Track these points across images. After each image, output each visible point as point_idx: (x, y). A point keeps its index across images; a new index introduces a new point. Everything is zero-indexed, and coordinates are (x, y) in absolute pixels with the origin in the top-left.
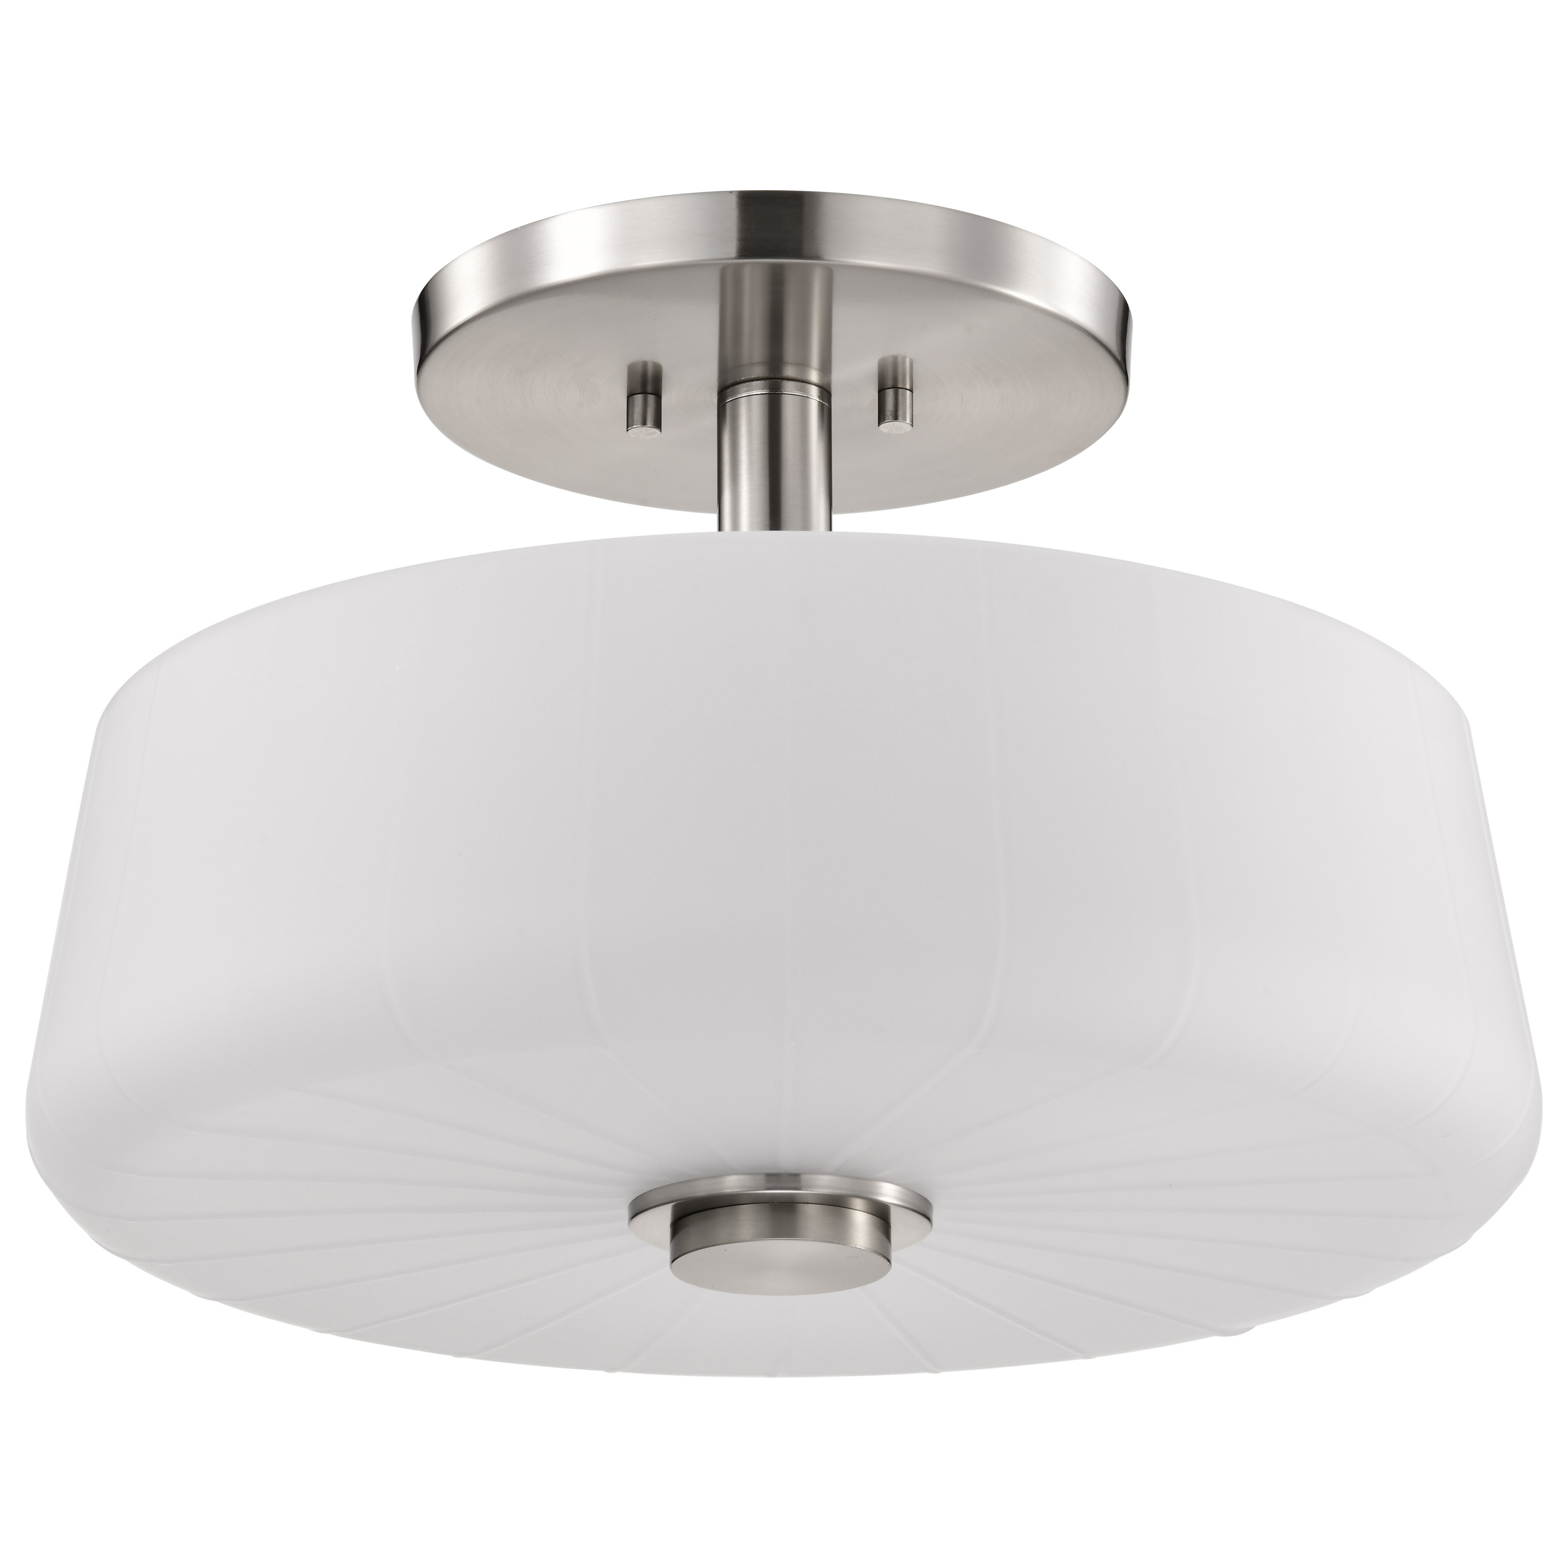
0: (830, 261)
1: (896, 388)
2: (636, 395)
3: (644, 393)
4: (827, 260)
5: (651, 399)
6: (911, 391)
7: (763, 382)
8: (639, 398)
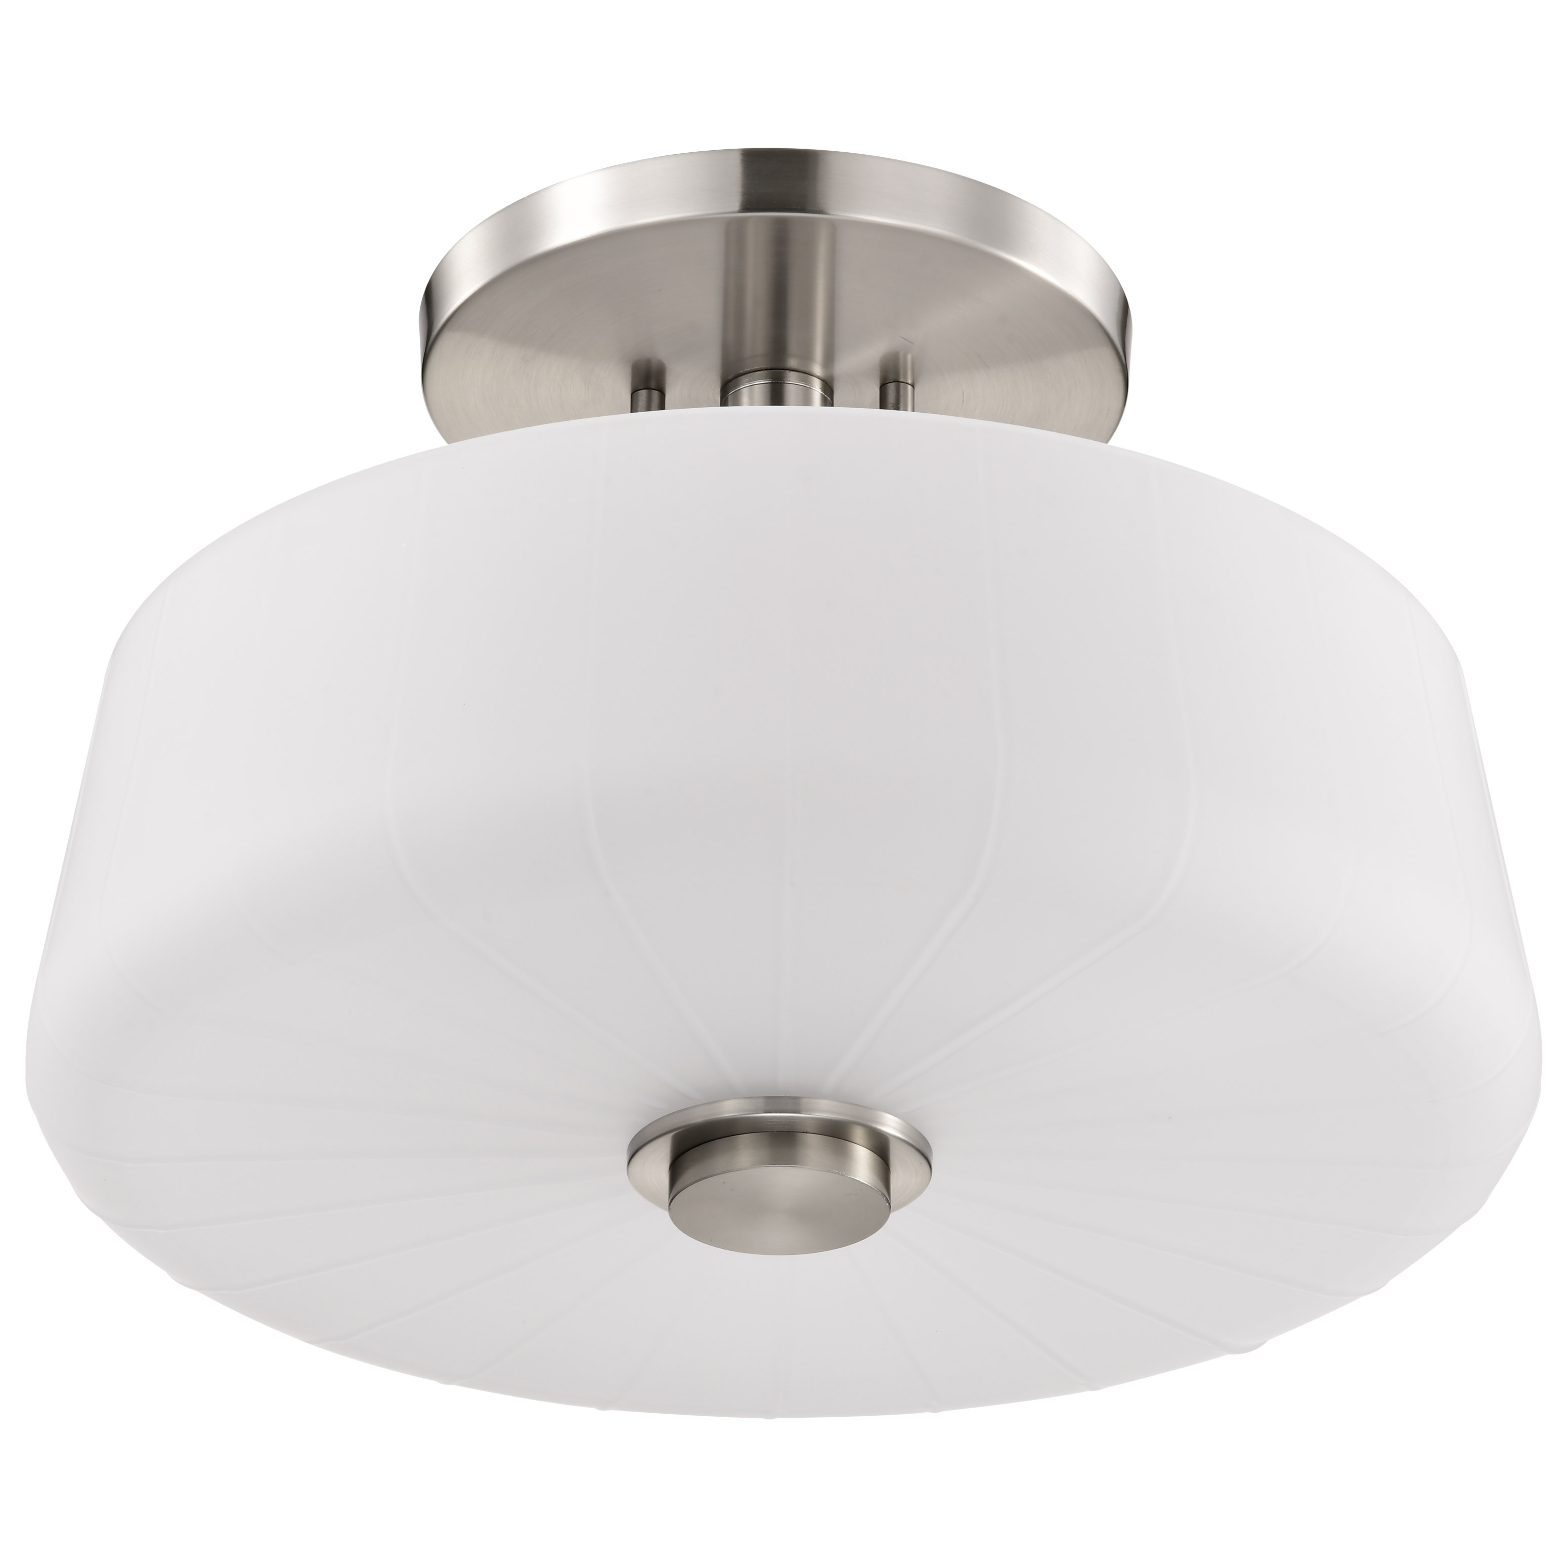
0: (832, 215)
1: (897, 382)
2: (640, 391)
3: (648, 388)
4: (829, 214)
5: (655, 394)
6: (913, 386)
7: (766, 372)
8: (643, 394)
